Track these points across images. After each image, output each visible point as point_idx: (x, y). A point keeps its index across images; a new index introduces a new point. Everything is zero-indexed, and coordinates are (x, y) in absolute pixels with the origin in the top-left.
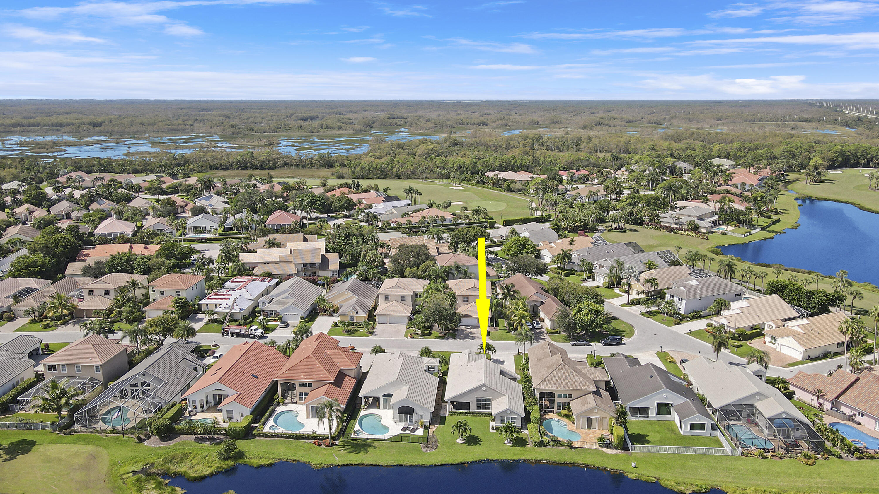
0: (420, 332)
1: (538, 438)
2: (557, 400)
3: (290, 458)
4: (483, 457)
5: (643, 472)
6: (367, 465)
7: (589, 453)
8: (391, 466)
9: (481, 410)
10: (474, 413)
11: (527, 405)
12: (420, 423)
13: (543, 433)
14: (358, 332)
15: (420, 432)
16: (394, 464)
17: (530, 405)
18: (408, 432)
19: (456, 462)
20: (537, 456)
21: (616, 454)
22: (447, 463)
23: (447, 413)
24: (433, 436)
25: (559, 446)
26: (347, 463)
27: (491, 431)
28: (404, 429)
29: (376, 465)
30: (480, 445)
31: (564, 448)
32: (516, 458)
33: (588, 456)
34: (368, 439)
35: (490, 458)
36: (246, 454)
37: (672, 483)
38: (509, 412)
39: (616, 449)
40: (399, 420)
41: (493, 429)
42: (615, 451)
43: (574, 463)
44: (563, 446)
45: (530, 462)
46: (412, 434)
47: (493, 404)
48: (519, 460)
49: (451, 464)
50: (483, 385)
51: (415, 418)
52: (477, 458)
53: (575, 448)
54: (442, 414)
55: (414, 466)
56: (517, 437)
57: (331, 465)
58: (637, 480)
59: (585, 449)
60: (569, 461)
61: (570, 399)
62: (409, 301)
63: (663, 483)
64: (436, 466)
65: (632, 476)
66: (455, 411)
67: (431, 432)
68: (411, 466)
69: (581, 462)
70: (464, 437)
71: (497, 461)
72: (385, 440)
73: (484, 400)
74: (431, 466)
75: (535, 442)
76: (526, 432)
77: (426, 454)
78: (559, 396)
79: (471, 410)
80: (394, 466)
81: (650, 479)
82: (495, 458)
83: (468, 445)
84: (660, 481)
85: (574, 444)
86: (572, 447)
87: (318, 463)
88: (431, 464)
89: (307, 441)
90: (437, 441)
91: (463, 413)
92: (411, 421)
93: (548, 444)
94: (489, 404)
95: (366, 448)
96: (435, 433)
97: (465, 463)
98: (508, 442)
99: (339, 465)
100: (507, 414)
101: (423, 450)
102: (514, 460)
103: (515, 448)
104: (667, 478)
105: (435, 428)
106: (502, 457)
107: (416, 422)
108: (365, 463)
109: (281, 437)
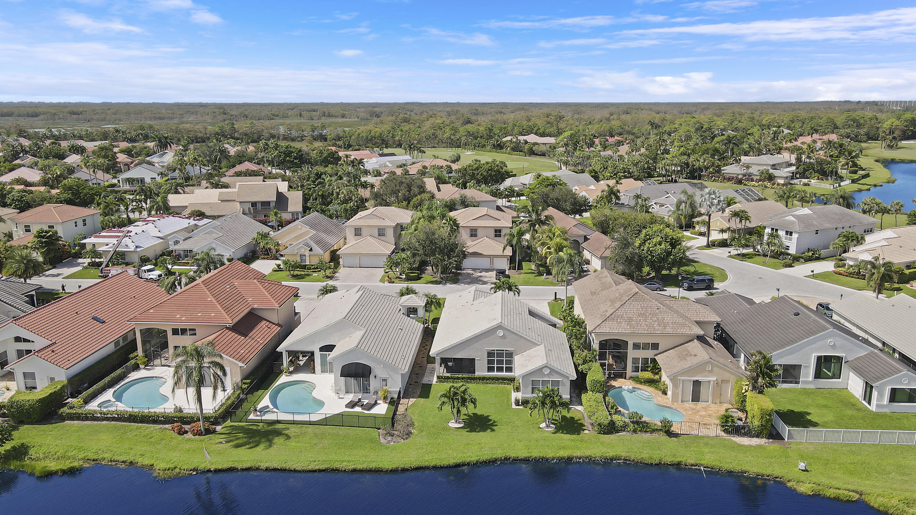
0: (404, 277)
1: (603, 416)
2: (632, 354)
3: (116, 458)
4: (499, 454)
5: (824, 480)
6: (267, 469)
7: (706, 444)
8: (315, 471)
9: (495, 374)
10: (483, 379)
11: (580, 362)
12: (380, 394)
13: (613, 409)
14: (311, 277)
15: (382, 409)
16: (322, 467)
17: (585, 362)
18: (358, 409)
19: (446, 463)
20: (605, 450)
21: (760, 446)
22: (427, 464)
23: (435, 379)
24: (405, 416)
25: (646, 432)
26: (225, 466)
27: (514, 406)
28: (352, 405)
29: (285, 470)
30: (493, 430)
31: (655, 435)
32: (564, 454)
33: (706, 450)
34: (278, 422)
35: (513, 454)
36: (32, 452)
37: (894, 502)
38: (547, 371)
39: (758, 436)
40: (343, 388)
41: (517, 403)
42: (755, 441)
43: (679, 464)
44: (654, 431)
45: (590, 461)
46: (366, 412)
47: (517, 360)
48: (569, 460)
49: (435, 468)
50: (499, 327)
51: (374, 384)
52: (486, 455)
53: (676, 435)
54: (425, 380)
55: (361, 471)
56: (564, 418)
57: (194, 470)
58: (816, 496)
59: (697, 436)
60: (669, 459)
61: (656, 352)
62: (390, 233)
63: (875, 502)
64: (404, 470)
65: (805, 488)
66: (449, 375)
67: (401, 409)
68: (354, 471)
69: (692, 462)
70: (463, 417)
71: (526, 460)
72: (310, 423)
73: (500, 354)
74: (394, 471)
75: (599, 425)
76: (579, 408)
77: (387, 448)
78: (636, 346)
79: (478, 374)
80: (320, 471)
81: (843, 494)
82: (522, 453)
83: (471, 431)
84: (866, 498)
85: (675, 428)
86: (670, 434)
87: (168, 467)
88: (395, 466)
89: (161, 426)
90: (412, 424)
91: (463, 378)
92: (366, 390)
93: (624, 428)
94: (510, 362)
95: (271, 437)
96: (409, 411)
97: (464, 465)
98: (548, 426)
99: (209, 471)
100: (545, 375)
101: (382, 440)
102: (561, 459)
103: (560, 435)
104: (879, 491)
105: (410, 403)
106: (536, 453)
107: (376, 393)
108: (263, 465)
109: (113, 419)
